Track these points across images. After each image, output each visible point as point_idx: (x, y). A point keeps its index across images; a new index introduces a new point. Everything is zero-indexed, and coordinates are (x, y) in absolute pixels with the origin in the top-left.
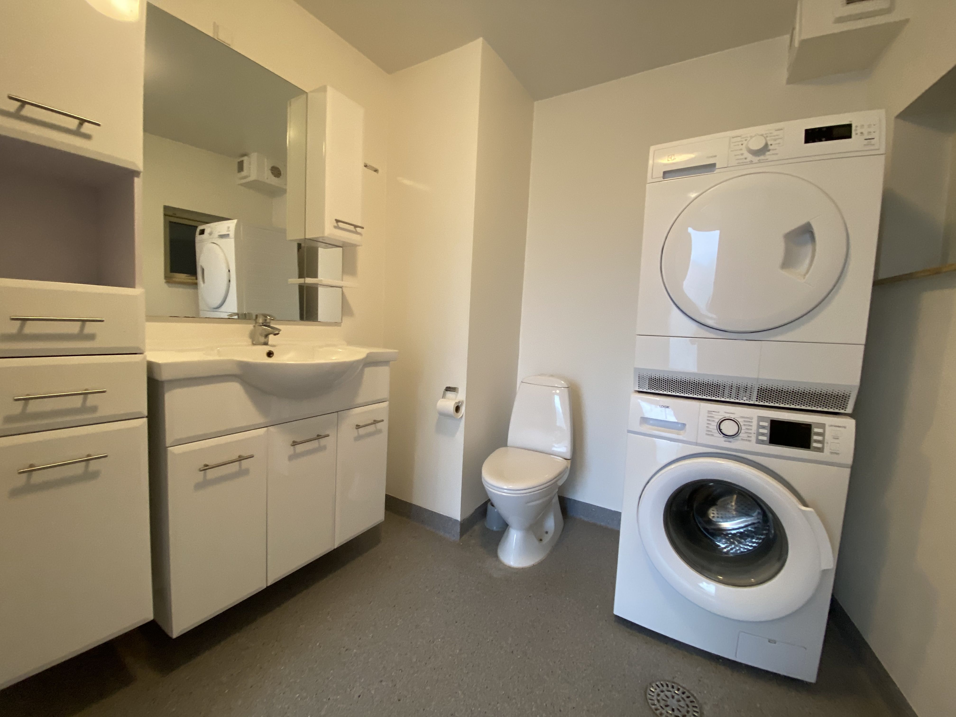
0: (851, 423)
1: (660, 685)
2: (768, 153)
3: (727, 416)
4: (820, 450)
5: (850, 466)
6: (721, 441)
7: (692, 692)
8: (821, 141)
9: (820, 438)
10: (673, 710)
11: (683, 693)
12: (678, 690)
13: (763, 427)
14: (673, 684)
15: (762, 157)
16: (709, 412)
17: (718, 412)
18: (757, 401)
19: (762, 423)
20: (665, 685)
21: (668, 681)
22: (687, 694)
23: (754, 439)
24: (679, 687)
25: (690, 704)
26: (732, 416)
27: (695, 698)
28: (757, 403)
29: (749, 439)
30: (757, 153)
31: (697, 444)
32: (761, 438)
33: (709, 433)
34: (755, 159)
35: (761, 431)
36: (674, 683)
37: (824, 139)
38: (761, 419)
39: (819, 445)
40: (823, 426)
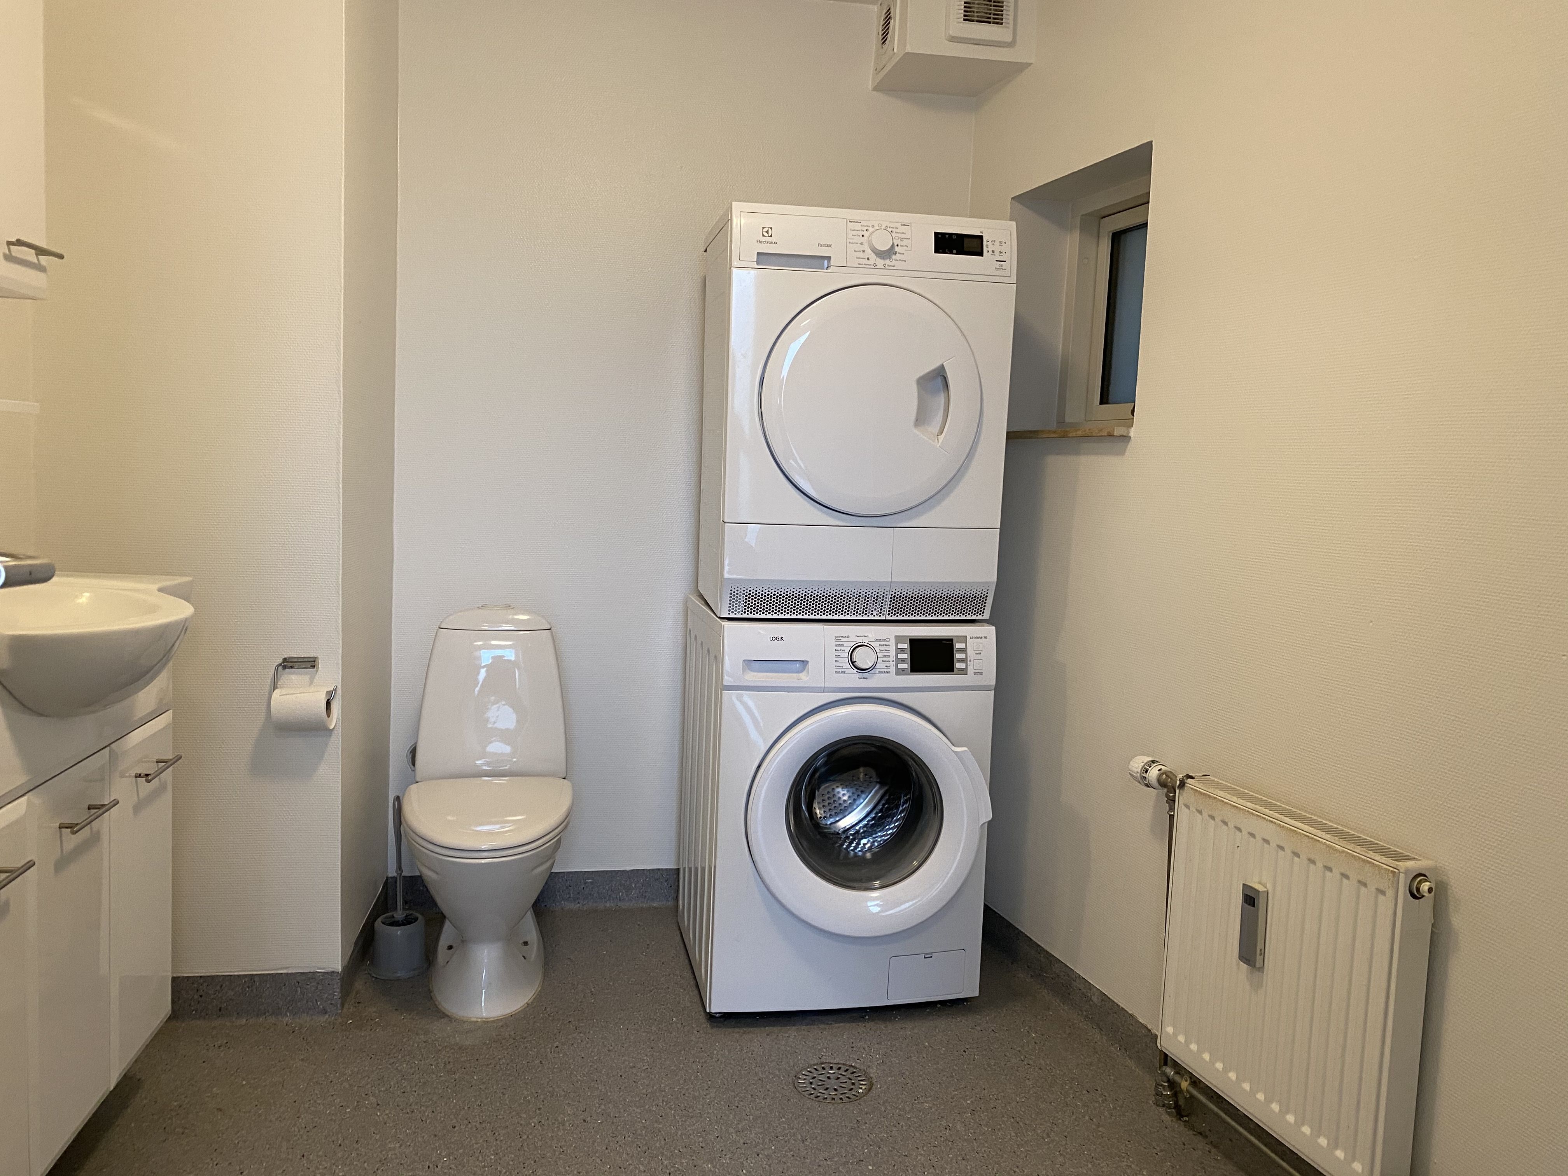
0: (990, 631)
1: (807, 1074)
2: (894, 257)
3: (859, 640)
4: (964, 671)
5: (993, 688)
6: (853, 679)
7: (848, 1063)
8: (952, 253)
9: (963, 656)
10: (836, 1090)
11: (839, 1069)
12: (831, 1068)
13: (903, 651)
14: (823, 1066)
15: (887, 262)
16: (837, 638)
17: (848, 637)
18: (889, 614)
19: (900, 646)
20: (813, 1071)
21: (814, 1065)
22: (844, 1068)
23: (893, 670)
24: (831, 1065)
25: (850, 1076)
26: (865, 641)
27: (854, 1067)
28: (889, 618)
29: (888, 670)
30: (882, 255)
31: (824, 690)
32: (901, 666)
33: (840, 671)
34: (880, 262)
35: (901, 656)
36: (822, 1064)
37: (955, 251)
38: (899, 639)
39: (963, 666)
40: (964, 639)
